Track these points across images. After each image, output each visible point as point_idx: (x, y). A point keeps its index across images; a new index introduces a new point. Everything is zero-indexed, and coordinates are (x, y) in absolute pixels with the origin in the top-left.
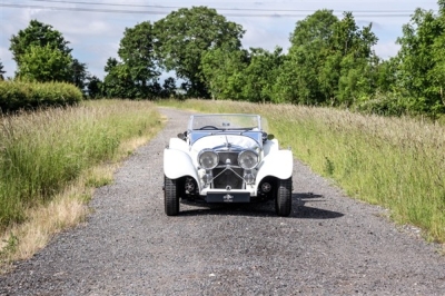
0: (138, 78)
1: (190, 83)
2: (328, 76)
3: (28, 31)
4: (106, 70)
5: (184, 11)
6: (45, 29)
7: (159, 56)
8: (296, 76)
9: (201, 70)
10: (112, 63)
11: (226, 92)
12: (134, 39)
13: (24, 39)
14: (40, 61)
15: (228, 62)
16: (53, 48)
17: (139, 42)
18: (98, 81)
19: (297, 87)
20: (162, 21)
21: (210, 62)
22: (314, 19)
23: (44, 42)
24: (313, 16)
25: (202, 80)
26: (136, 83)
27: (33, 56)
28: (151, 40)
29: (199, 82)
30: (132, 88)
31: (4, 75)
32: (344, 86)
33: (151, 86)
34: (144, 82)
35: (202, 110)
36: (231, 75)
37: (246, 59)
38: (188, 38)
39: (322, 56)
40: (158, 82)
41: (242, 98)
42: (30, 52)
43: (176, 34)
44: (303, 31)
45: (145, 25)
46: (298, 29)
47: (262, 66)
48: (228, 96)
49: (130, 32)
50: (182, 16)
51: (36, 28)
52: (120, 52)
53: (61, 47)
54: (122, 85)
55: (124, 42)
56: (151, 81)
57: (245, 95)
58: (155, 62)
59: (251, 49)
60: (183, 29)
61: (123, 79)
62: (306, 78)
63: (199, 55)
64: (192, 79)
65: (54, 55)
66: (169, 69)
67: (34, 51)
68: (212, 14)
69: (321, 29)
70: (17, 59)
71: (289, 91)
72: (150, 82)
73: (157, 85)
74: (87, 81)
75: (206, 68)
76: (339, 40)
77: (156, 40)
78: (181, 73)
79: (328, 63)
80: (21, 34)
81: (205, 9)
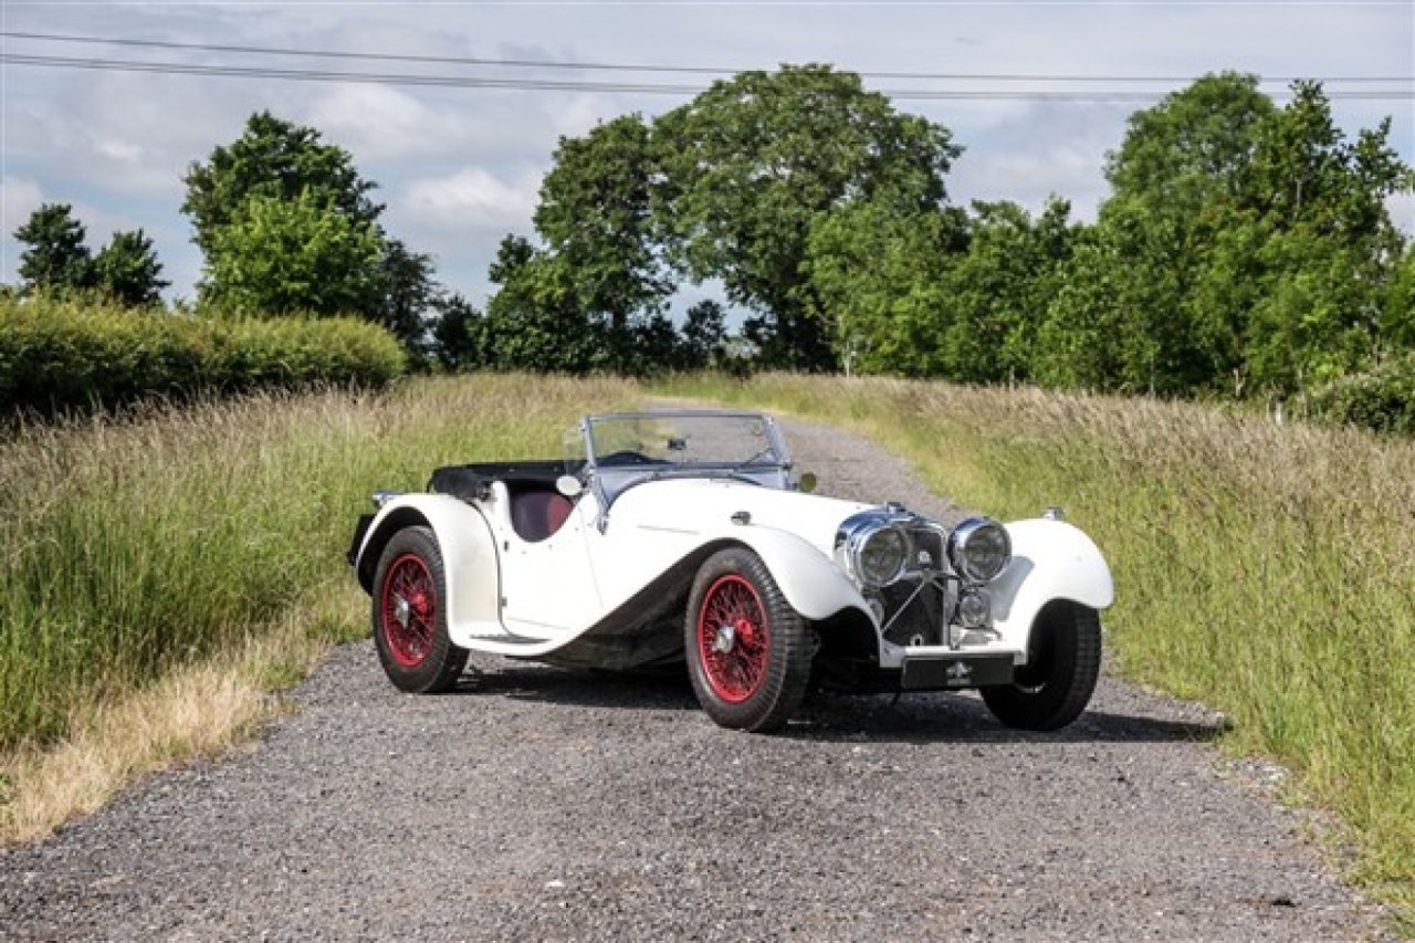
0: (601, 303)
1: (771, 320)
2: (1223, 298)
3: (241, 150)
4: (495, 278)
5: (753, 81)
6: (297, 142)
7: (670, 229)
8: (1113, 295)
9: (806, 277)
10: (515, 253)
11: (886, 348)
12: (587, 174)
13: (231, 176)
14: (278, 247)
15: (895, 248)
16: (322, 204)
17: (604, 184)
18: (469, 314)
19: (1118, 335)
20: (681, 114)
21: (836, 250)
22: (1191, 106)
23: (292, 186)
24: (1187, 96)
25: (811, 310)
26: (592, 320)
27: (257, 230)
28: (643, 177)
29: (800, 318)
30: (579, 337)
31: (164, 294)
32: (1270, 328)
33: (642, 330)
34: (620, 317)
35: (804, 407)
36: (903, 292)
37: (956, 240)
38: (764, 171)
39: (1204, 231)
40: (667, 316)
41: (939, 370)
42: (246, 219)
43: (726, 156)
44: (1151, 145)
45: (626, 129)
46: (1135, 139)
47: (1004, 264)
48: (896, 364)
49: (574, 151)
50: (746, 98)
51: (269, 138)
52: (542, 219)
53: (347, 202)
54: (548, 327)
55: (553, 185)
56: (642, 311)
57: (949, 360)
58: (657, 250)
59: (978, 206)
60: (752, 142)
61: (549, 306)
62: (1146, 304)
63: (801, 227)
64: (780, 306)
65: (323, 228)
66: (701, 275)
67: (261, 213)
68: (845, 89)
69: (1215, 139)
70: (206, 242)
71: (1091, 344)
72: (639, 316)
73: (662, 328)
74: (431, 313)
75: (823, 271)
76: (1274, 176)
77: (661, 178)
78: (741, 287)
79: (1221, 254)
80: (221, 160)
81: (824, 73)
